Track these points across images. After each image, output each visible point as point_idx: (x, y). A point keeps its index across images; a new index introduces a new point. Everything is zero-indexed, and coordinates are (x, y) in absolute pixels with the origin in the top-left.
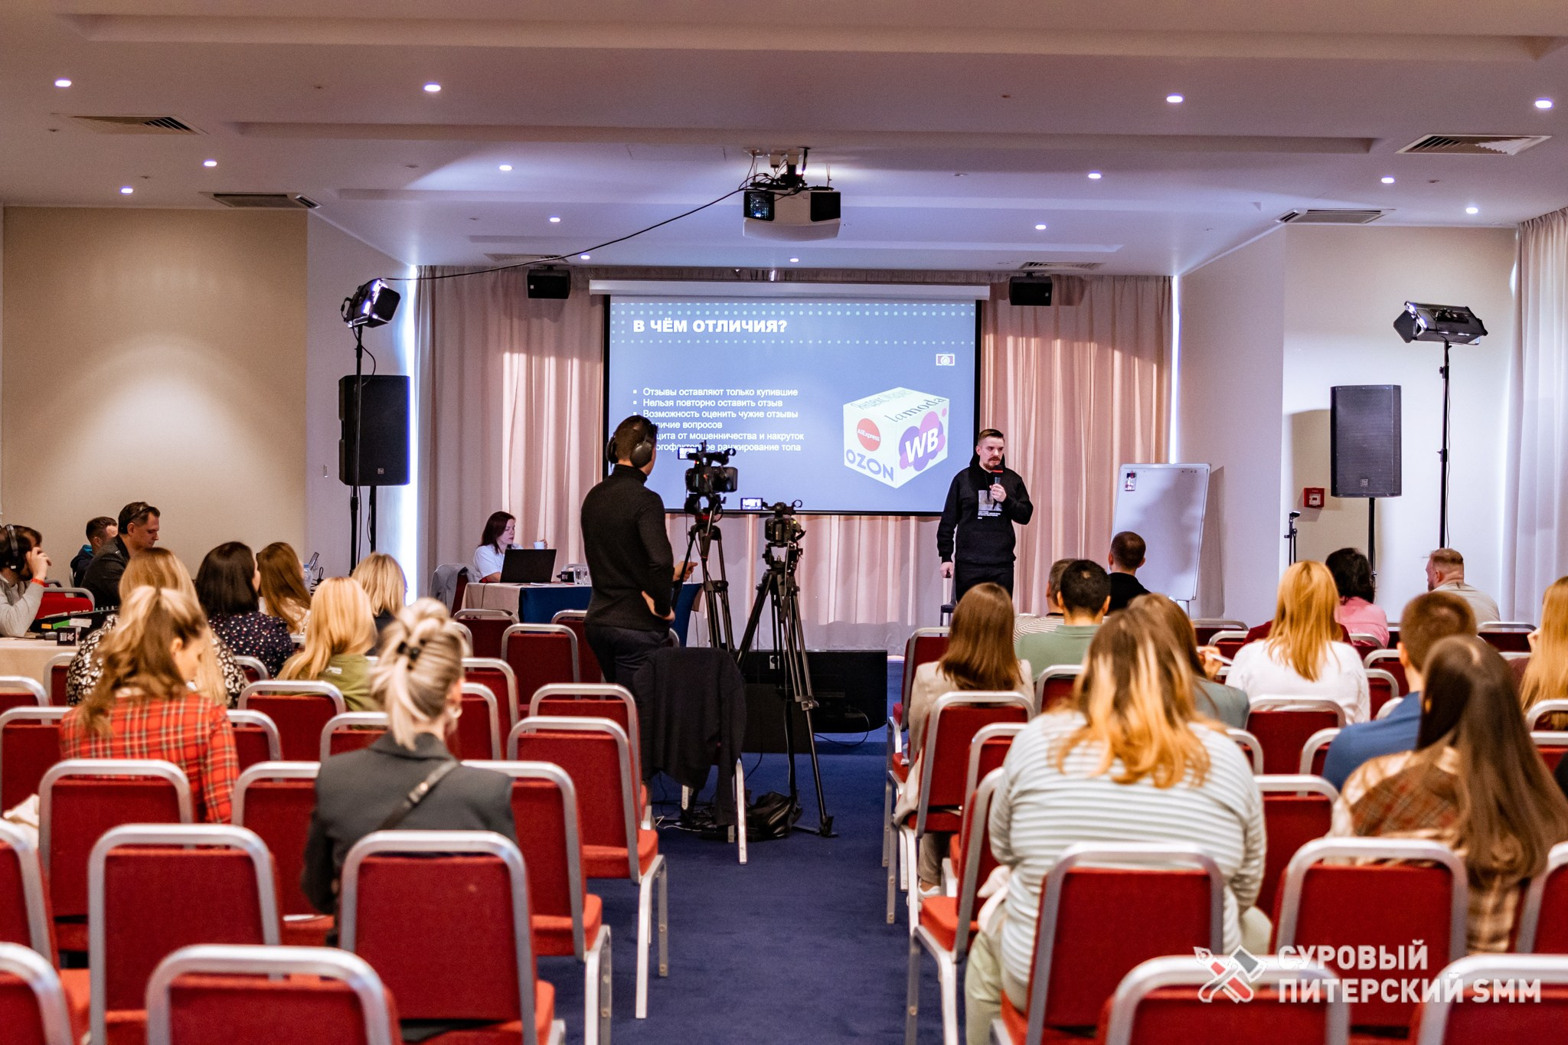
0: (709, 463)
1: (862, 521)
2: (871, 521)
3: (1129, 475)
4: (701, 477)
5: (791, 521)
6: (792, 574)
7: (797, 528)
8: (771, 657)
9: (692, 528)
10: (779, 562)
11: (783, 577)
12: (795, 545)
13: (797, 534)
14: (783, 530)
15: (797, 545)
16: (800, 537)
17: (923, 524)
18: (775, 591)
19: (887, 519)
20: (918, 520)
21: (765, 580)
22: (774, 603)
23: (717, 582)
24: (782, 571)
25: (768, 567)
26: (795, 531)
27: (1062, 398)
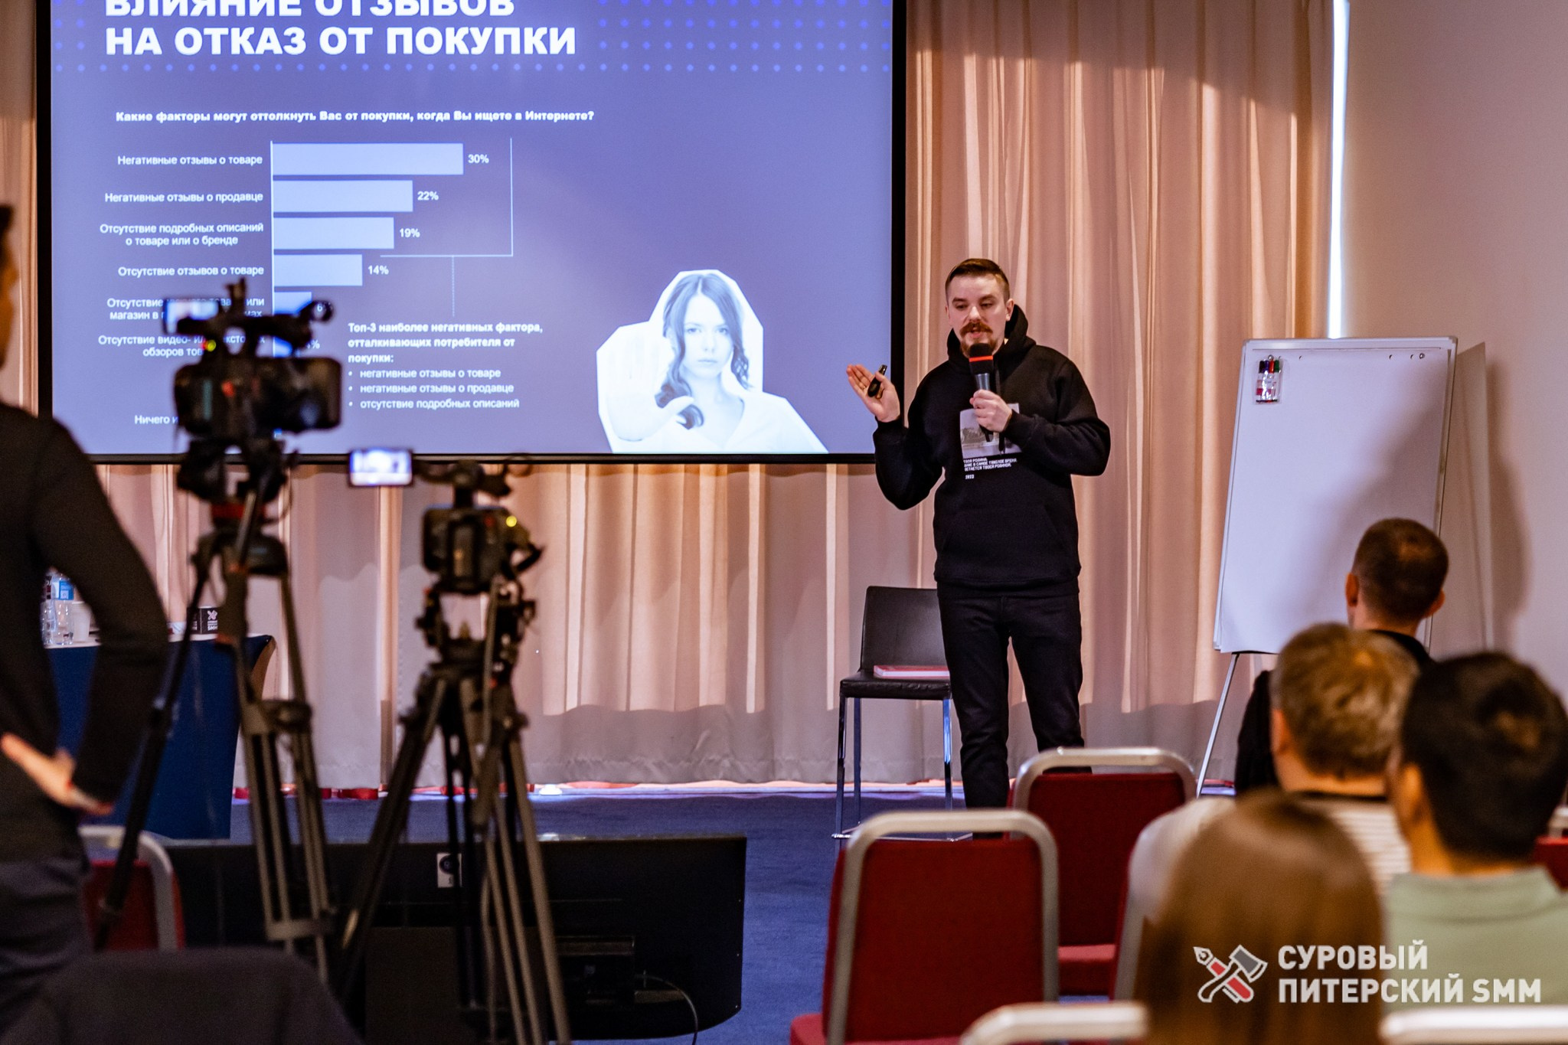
0: (251, 344)
1: (640, 476)
2: (661, 477)
3: (1264, 366)
4: (218, 393)
5: (501, 518)
6: (504, 679)
7: (518, 539)
8: (440, 856)
9: (202, 543)
10: (465, 640)
11: (479, 686)
12: (512, 588)
13: (518, 557)
14: (477, 548)
15: (521, 590)
16: (525, 566)
17: (780, 481)
18: (452, 725)
19: (698, 472)
20: (769, 473)
21: (424, 693)
22: (452, 764)
23: (279, 705)
24: (475, 671)
25: (433, 655)
26: (511, 547)
27: (1087, 193)
